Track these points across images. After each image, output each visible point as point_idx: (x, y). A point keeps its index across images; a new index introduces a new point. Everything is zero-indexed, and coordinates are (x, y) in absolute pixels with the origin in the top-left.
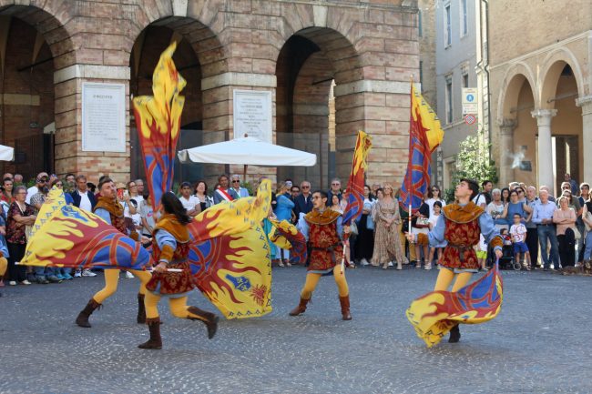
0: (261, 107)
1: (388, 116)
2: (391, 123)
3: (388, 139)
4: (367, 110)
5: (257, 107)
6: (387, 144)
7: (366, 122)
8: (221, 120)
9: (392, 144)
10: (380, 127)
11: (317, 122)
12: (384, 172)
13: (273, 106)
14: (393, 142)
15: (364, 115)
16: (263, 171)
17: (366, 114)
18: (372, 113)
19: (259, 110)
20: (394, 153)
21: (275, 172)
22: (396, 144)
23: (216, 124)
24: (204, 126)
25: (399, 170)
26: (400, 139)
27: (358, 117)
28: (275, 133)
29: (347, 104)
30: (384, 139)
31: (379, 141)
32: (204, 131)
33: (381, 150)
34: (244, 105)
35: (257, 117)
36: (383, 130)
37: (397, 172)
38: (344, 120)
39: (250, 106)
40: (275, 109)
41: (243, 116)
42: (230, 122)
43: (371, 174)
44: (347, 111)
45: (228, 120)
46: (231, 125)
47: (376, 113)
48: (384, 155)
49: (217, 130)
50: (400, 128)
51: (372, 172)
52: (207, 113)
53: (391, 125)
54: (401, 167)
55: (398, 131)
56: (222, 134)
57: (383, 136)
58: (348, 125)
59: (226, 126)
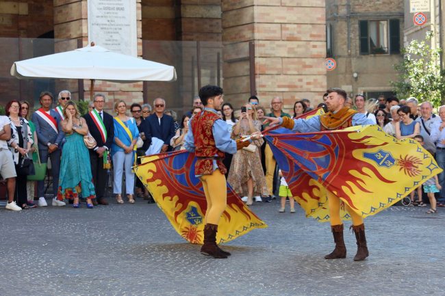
0: (122, 9)
1: (284, 18)
2: (288, 26)
3: (285, 46)
4: (257, 10)
5: (118, 9)
6: (283, 52)
7: (256, 25)
8: (73, 25)
9: (289, 53)
10: (274, 32)
11: (211, 26)
12: (279, 86)
13: (137, 8)
14: (291, 50)
15: (253, 18)
16: (125, 87)
17: (256, 15)
18: (264, 14)
19: (120, 13)
20: (293, 63)
21: (142, 89)
22: (295, 53)
23: (68, 31)
24: (56, 33)
25: (298, 84)
26: (299, 46)
27: (247, 20)
28: (141, 41)
29: (234, 4)
30: (279, 46)
31: (273, 49)
32: (56, 40)
33: (274, 60)
34: (101, 6)
35: (118, 21)
36: (278, 35)
37: (296, 87)
38: (231, 24)
39: (109, 8)
40: (140, 12)
41: (100, 21)
42: (84, 28)
43: (262, 89)
44: (234, 12)
45: (81, 25)
46: (84, 31)
47: (268, 14)
48: (279, 66)
49: (69, 38)
50: (299, 32)
51: (264, 86)
52: (59, 18)
53: (287, 29)
54: (301, 80)
55: (296, 35)
56: (74, 42)
57: (277, 43)
58: (235, 29)
59: (79, 33)
